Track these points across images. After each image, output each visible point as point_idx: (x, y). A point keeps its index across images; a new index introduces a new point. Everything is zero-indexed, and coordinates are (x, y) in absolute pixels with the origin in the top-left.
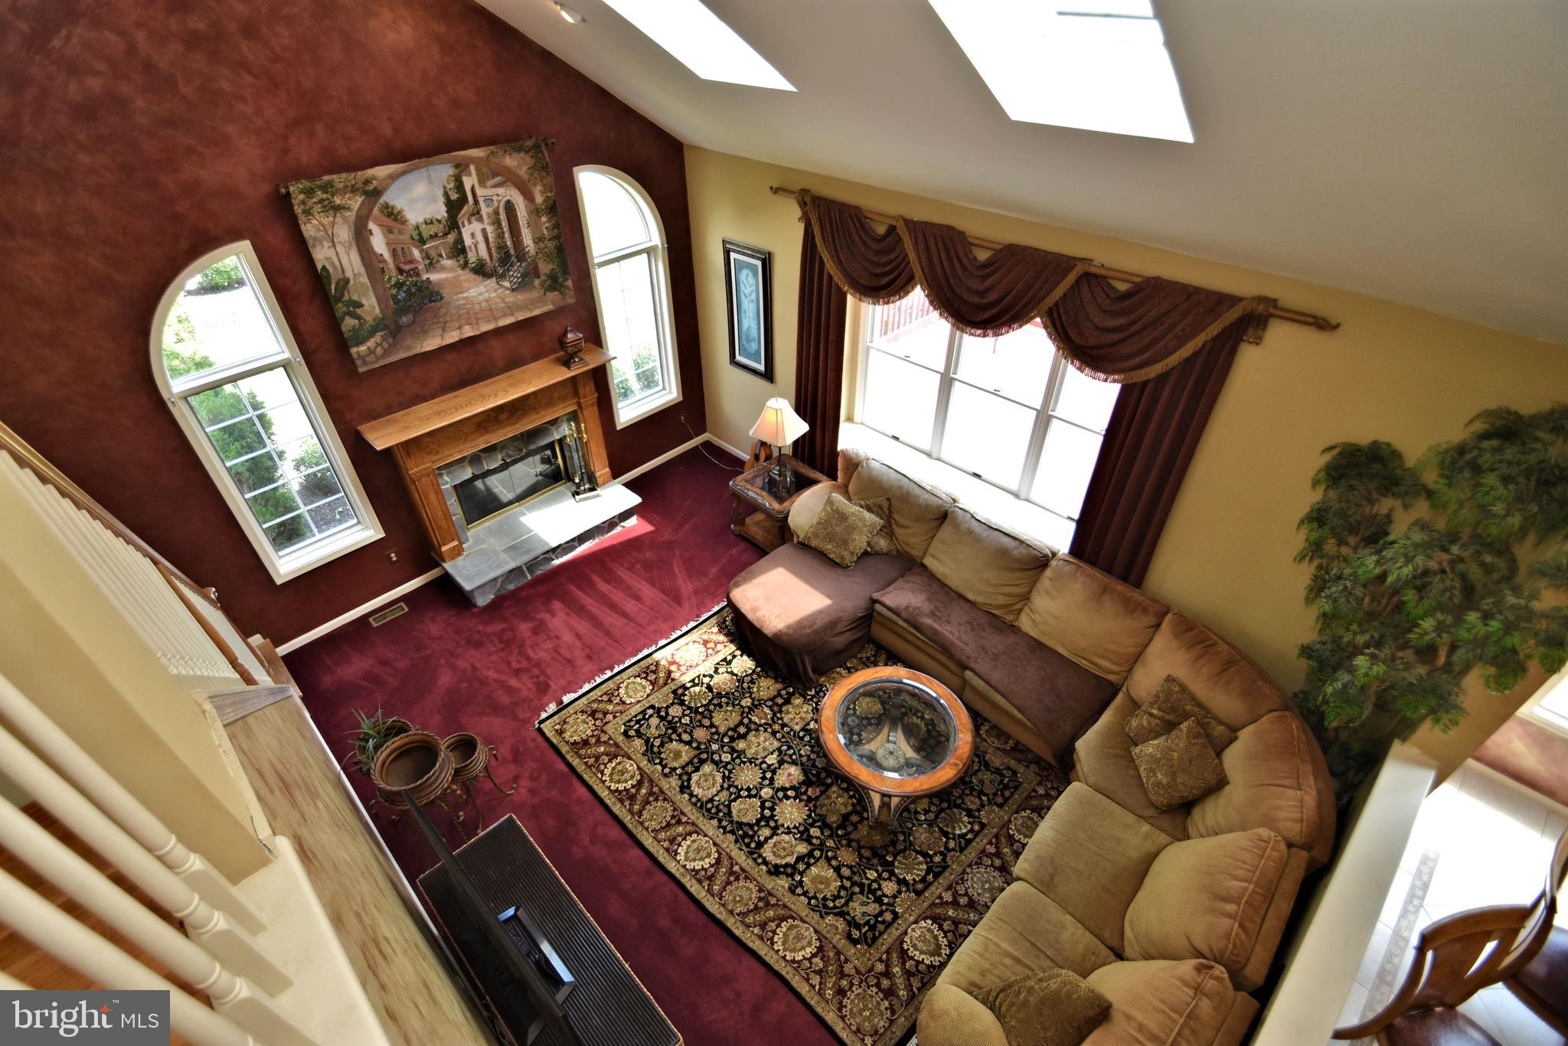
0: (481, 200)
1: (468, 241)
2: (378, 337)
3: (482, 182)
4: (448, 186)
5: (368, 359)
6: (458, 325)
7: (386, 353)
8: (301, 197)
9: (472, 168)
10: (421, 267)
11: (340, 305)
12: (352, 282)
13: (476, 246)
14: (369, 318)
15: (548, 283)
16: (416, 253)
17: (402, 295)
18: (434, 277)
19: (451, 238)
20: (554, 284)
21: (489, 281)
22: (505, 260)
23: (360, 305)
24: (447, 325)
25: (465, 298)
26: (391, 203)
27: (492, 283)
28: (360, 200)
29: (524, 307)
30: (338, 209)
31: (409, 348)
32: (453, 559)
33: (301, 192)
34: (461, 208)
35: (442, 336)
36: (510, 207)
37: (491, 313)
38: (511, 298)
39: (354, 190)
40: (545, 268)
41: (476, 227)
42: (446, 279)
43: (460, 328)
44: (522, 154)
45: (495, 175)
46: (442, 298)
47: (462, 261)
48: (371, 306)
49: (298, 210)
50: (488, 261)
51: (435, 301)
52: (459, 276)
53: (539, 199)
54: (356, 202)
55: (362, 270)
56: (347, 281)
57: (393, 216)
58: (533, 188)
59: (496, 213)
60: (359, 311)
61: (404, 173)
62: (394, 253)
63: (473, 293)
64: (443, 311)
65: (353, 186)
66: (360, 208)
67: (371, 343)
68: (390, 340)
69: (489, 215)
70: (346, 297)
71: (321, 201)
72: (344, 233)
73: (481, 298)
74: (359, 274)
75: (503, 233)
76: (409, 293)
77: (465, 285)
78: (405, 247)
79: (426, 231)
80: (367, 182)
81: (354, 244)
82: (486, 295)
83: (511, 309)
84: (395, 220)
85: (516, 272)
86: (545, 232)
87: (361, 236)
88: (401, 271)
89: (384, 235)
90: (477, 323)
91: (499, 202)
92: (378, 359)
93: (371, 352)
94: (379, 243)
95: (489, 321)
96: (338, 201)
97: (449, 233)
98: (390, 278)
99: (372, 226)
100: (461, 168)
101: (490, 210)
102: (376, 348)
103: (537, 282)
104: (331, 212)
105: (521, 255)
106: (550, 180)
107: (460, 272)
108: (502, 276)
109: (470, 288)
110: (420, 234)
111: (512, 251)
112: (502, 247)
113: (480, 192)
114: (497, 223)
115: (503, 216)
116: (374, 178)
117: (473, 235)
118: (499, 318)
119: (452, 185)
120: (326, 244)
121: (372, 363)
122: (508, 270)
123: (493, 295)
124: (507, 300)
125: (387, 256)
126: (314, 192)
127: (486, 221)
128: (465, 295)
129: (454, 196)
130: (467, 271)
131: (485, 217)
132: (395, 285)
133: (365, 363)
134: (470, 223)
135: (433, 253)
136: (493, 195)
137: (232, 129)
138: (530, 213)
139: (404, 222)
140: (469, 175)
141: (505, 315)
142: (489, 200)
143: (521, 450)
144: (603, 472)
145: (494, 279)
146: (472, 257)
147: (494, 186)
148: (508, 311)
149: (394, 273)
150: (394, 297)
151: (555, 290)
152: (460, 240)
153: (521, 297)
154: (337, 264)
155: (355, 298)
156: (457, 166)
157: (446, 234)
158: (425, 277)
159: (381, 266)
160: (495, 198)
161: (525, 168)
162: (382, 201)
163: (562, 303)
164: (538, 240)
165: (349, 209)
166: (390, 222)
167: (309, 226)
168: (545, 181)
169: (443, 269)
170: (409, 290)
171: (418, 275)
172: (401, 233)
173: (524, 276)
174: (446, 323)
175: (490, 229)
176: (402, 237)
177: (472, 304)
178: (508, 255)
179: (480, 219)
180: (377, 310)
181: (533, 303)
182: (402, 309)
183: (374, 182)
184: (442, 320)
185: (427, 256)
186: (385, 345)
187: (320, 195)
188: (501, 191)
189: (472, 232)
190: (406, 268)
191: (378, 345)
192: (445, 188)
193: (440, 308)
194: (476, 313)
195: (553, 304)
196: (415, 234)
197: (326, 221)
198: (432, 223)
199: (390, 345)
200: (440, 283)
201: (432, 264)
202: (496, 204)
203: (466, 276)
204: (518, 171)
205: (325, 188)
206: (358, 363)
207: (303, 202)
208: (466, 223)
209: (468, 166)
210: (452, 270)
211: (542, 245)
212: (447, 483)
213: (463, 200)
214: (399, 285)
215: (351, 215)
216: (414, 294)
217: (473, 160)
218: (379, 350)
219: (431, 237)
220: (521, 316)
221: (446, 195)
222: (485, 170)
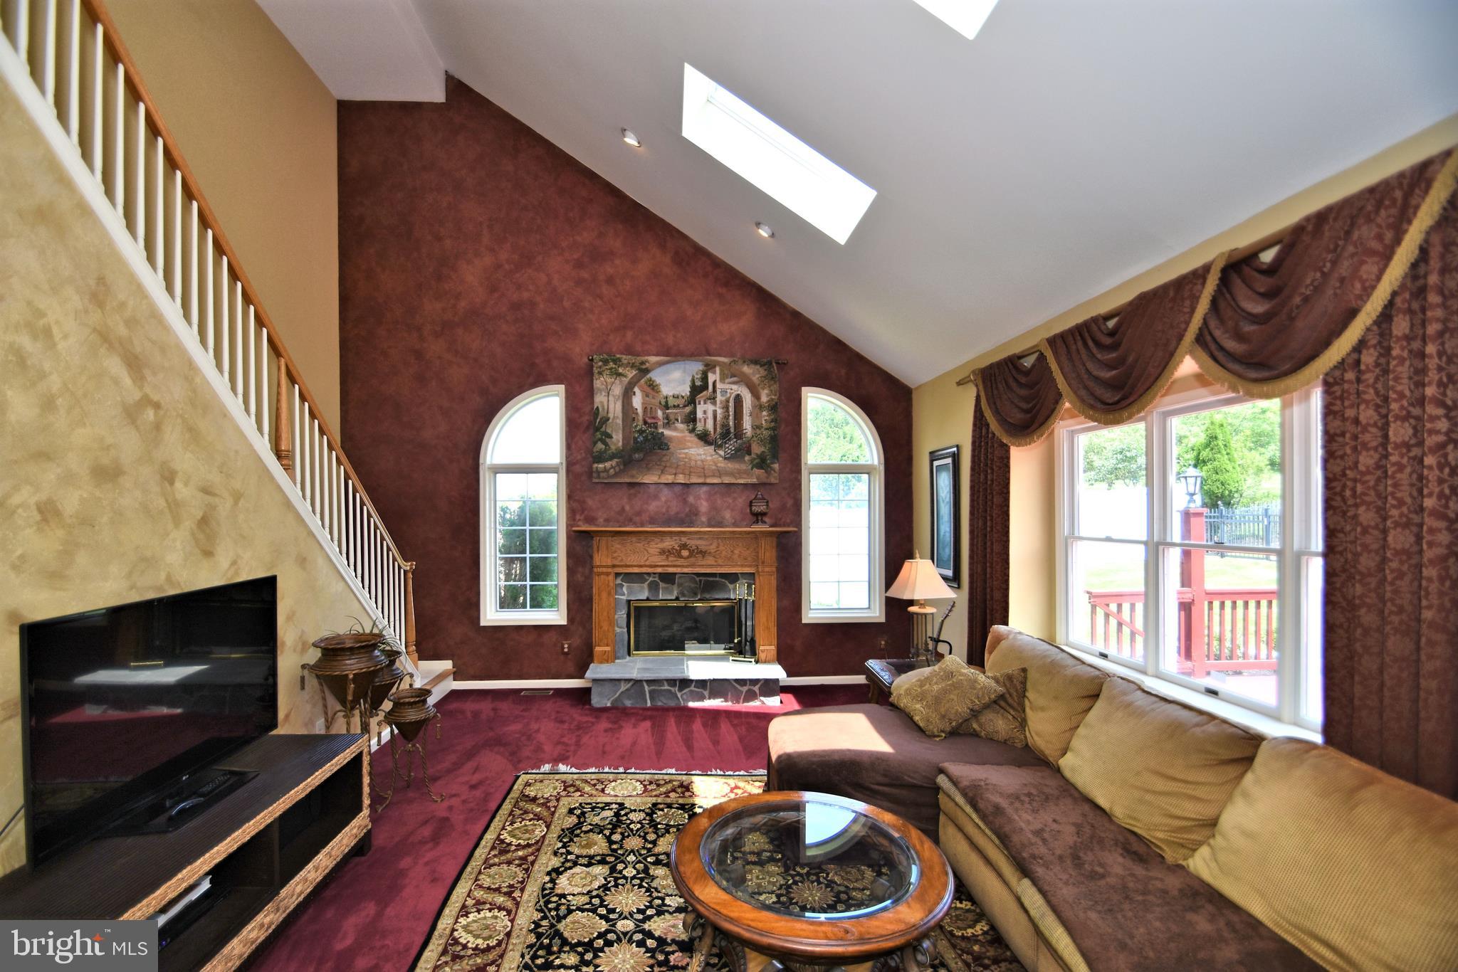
0: (718, 391)
1: (700, 414)
2: (614, 462)
3: (722, 380)
4: (696, 376)
5: (602, 475)
6: (674, 472)
7: (616, 475)
8: (600, 363)
9: (718, 369)
10: (660, 423)
11: (598, 433)
12: (610, 421)
13: (705, 420)
14: (613, 447)
15: (757, 461)
16: (660, 413)
17: (641, 438)
18: (667, 432)
19: (688, 409)
20: (762, 463)
21: (708, 447)
22: (725, 435)
23: (610, 437)
24: (667, 469)
25: (685, 453)
26: (654, 378)
27: (711, 449)
28: (634, 372)
29: (731, 474)
30: (620, 375)
31: (633, 476)
32: (601, 663)
33: (601, 360)
34: (701, 392)
35: (660, 476)
36: (738, 400)
37: (703, 471)
38: (722, 464)
39: (633, 366)
40: (757, 449)
41: (710, 408)
42: (677, 437)
43: (675, 474)
44: (758, 367)
45: (733, 376)
46: (668, 449)
47: (691, 427)
48: (617, 439)
49: (595, 371)
50: (712, 433)
51: (663, 449)
52: (685, 436)
53: (764, 399)
54: (631, 373)
55: (620, 415)
56: (608, 419)
57: (653, 386)
58: (761, 391)
59: (728, 401)
60: (608, 440)
61: (667, 362)
62: (645, 409)
63: (693, 451)
64: (664, 459)
65: (633, 364)
66: (632, 378)
67: (608, 464)
68: (622, 467)
69: (721, 402)
70: (603, 429)
71: (611, 369)
72: (617, 390)
73: (699, 458)
74: (617, 417)
75: (729, 416)
76: (646, 439)
77: (689, 444)
78: (654, 407)
79: (671, 402)
80: (643, 363)
81: (621, 398)
82: (703, 457)
83: (720, 473)
84: (653, 389)
85: (731, 445)
86: (764, 422)
87: (627, 394)
88: (645, 422)
89: (643, 397)
90: (690, 475)
91: (731, 394)
92: (609, 477)
93: (606, 470)
94: (637, 401)
95: (700, 477)
96: (620, 370)
97: (687, 406)
98: (636, 426)
99: (636, 389)
100: (710, 367)
101: (724, 399)
102: (610, 469)
103: (747, 458)
104: (615, 376)
105: (739, 434)
106: (776, 387)
107: (687, 433)
108: (720, 447)
109: (692, 448)
110: (667, 402)
111: (732, 430)
112: (725, 426)
113: (719, 385)
114: (726, 408)
115: (731, 404)
116: (647, 361)
117: (705, 412)
118: (709, 476)
119: (699, 376)
120: (604, 394)
121: (604, 478)
122: (726, 443)
123: (709, 458)
124: (719, 465)
125: (640, 411)
126: (609, 362)
127: (718, 405)
128: (687, 451)
129: (698, 383)
130: (693, 435)
131: (718, 402)
132: (638, 431)
133: (599, 477)
134: (705, 403)
135: (672, 417)
136: (729, 389)
137: (581, 326)
138: (754, 407)
139: (658, 392)
140: (715, 373)
141: (714, 476)
142: (724, 392)
143: (696, 594)
144: (768, 647)
145: (713, 447)
146: (700, 427)
147: (730, 383)
148: (717, 474)
149: (641, 422)
150: (635, 439)
151: (762, 468)
152: (694, 412)
153: (731, 466)
154: (606, 407)
155: (609, 431)
156: (707, 365)
157: (685, 406)
158: (660, 431)
159: (634, 416)
160: (729, 391)
161: (757, 376)
162: (648, 376)
163: (765, 480)
164: (756, 427)
165: (626, 376)
166: (649, 390)
167: (598, 381)
168: (772, 388)
169: (676, 429)
170: (647, 436)
171: (656, 428)
172: (653, 398)
173: (737, 450)
174: (665, 467)
175: (719, 411)
176: (653, 401)
177: (690, 459)
178: (728, 432)
179: (714, 403)
180: (620, 444)
181: (740, 473)
182: (638, 447)
183: (647, 364)
184: (663, 464)
185: (667, 418)
186: (617, 469)
187: (612, 365)
188: (734, 387)
189: (705, 411)
190: (650, 421)
191: (612, 467)
192: (693, 376)
193: (664, 455)
194: (691, 467)
195: (757, 478)
196: (663, 402)
197: (609, 380)
198: (678, 397)
199: (620, 470)
200: (670, 439)
201: (669, 423)
202: (728, 395)
203: (692, 438)
204: (751, 376)
205: (615, 361)
206: (595, 475)
207: (600, 367)
208: (702, 403)
209: (715, 367)
210: (682, 431)
211: (758, 432)
212: (624, 595)
213: (705, 387)
214: (641, 432)
215: (626, 380)
216: (649, 440)
217: (719, 363)
218: (612, 471)
219: (674, 406)
220: (727, 480)
221: (693, 381)
222: (726, 372)
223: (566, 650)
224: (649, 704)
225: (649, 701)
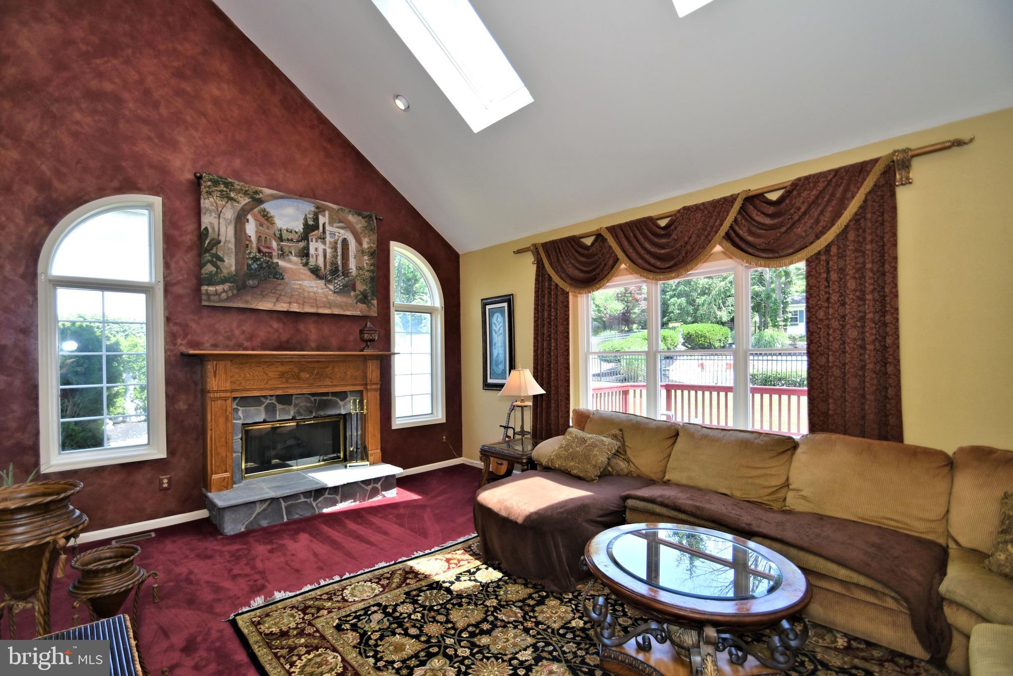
0: (328, 233)
1: (312, 251)
2: (226, 286)
3: (331, 224)
4: (308, 216)
5: (212, 298)
6: (289, 300)
7: (228, 299)
8: (209, 183)
9: (327, 213)
10: (275, 254)
11: (207, 255)
12: (222, 244)
13: (317, 256)
14: (225, 271)
15: (360, 297)
16: (274, 244)
17: (255, 266)
18: (281, 263)
19: (302, 244)
20: (364, 299)
21: (320, 281)
22: (334, 272)
23: (222, 260)
24: (282, 297)
25: (298, 284)
26: (268, 210)
27: (321, 283)
28: (247, 200)
29: (340, 306)
30: (232, 199)
31: (247, 302)
32: (220, 490)
33: (210, 180)
34: (313, 231)
35: (275, 303)
36: (345, 242)
37: (315, 302)
38: (332, 297)
39: (246, 193)
40: (360, 287)
41: (321, 247)
42: (291, 269)
43: (290, 303)
44: (360, 218)
45: (340, 221)
46: (283, 279)
47: (304, 261)
48: (230, 264)
49: (204, 190)
50: (323, 268)
51: (278, 279)
52: (300, 269)
53: (365, 246)
54: (244, 201)
55: (233, 240)
56: (219, 242)
57: (267, 218)
58: (363, 238)
59: (336, 243)
60: (219, 263)
61: (282, 197)
62: (259, 238)
63: (306, 283)
64: (279, 288)
65: (246, 191)
66: (246, 204)
67: (219, 288)
68: (235, 292)
69: (330, 243)
70: (214, 251)
71: (222, 191)
72: (229, 213)
73: (311, 290)
74: (230, 242)
75: (337, 255)
76: (261, 267)
77: (303, 277)
78: (268, 238)
79: (285, 235)
80: (256, 193)
81: (233, 222)
82: (315, 289)
83: (330, 305)
84: (267, 220)
85: (340, 281)
86: (365, 265)
87: (240, 220)
88: (260, 251)
89: (256, 226)
90: (303, 304)
91: (339, 237)
92: (220, 301)
93: (216, 293)
94: (251, 229)
95: (312, 306)
96: (232, 195)
97: (301, 241)
98: (250, 253)
99: (249, 217)
100: (320, 210)
101: (332, 240)
102: (222, 293)
103: (353, 294)
104: (226, 200)
105: (346, 273)
106: (374, 237)
107: (301, 266)
108: (330, 281)
109: (305, 280)
110: (281, 235)
111: (340, 268)
112: (334, 264)
113: (328, 228)
114: (335, 248)
115: (339, 246)
116: (261, 192)
117: (316, 249)
118: (321, 307)
119: (311, 216)
120: (214, 215)
121: (214, 302)
122: (335, 279)
123: (320, 291)
124: (329, 297)
125: (254, 238)
126: (219, 184)
127: (327, 245)
128: (300, 282)
129: (311, 222)
130: (306, 268)
131: (327, 242)
132: (252, 258)
133: (209, 300)
134: (316, 241)
135: (286, 249)
136: (336, 232)
137: (182, 140)
138: (358, 251)
139: (273, 224)
140: (324, 216)
141: (325, 307)
142: (333, 234)
143: (311, 412)
144: (375, 451)
145: (323, 281)
146: (312, 261)
147: (338, 228)
148: (328, 305)
149: (255, 250)
150: (249, 266)
151: (364, 303)
152: (307, 248)
153: (339, 299)
154: (217, 229)
155: (220, 254)
156: (317, 208)
157: (298, 241)
158: (275, 260)
159: (247, 243)
160: (337, 234)
161: (360, 225)
162: (262, 206)
163: (366, 314)
164: (359, 268)
165: (238, 202)
166: (263, 220)
167: (207, 201)
168: (371, 237)
169: (290, 261)
170: (261, 264)
171: (271, 257)
172: (268, 228)
173: (345, 286)
174: (280, 295)
175: (329, 251)
176: (268, 231)
177: (304, 290)
178: (337, 270)
179: (324, 243)
180: (233, 268)
181: (346, 306)
182: (251, 274)
183: (261, 195)
184: (278, 292)
185: (281, 249)
186: (230, 294)
187: (222, 187)
188: (342, 231)
189: (315, 247)
190: (264, 250)
191: (224, 291)
192: (306, 215)
193: (280, 284)
194: (304, 298)
195: (361, 311)
196: (278, 234)
197: (220, 203)
198: (291, 232)
199: (233, 295)
200: (285, 269)
201: (283, 255)
202: (337, 238)
203: (305, 271)
204: (355, 225)
205: (227, 184)
206: (204, 297)
207: (209, 187)
208: (314, 240)
209: (324, 211)
210: (295, 264)
211: (361, 272)
212: (240, 419)
213: (316, 227)
214: (255, 259)
215: (239, 206)
216: (264, 268)
217: (328, 208)
218: (224, 295)
219: (288, 240)
220: (336, 311)
221: (306, 219)
222: (334, 217)
223: (165, 485)
224: (285, 520)
225: (285, 517)
